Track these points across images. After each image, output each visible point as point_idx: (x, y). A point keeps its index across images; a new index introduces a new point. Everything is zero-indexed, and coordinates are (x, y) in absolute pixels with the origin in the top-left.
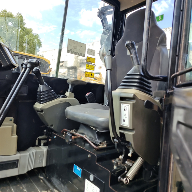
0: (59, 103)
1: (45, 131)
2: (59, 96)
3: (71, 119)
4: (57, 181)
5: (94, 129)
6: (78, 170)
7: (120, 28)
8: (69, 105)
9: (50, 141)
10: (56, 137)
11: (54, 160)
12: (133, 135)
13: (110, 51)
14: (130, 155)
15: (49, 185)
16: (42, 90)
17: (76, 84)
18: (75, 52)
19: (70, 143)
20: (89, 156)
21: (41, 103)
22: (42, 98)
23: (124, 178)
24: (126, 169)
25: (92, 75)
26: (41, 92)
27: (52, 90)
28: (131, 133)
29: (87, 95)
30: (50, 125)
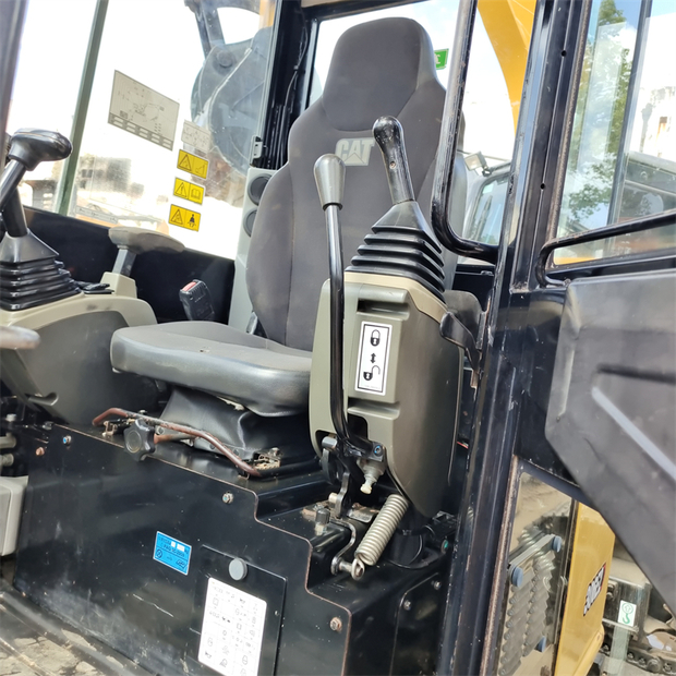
0: (83, 311)
1: (10, 418)
2: (82, 288)
3: (140, 371)
4: (73, 602)
5: (238, 407)
6: (174, 550)
7: (296, 67)
8: (120, 321)
9: (40, 456)
10: (70, 438)
11: (58, 528)
12: (395, 421)
13: (260, 144)
14: (366, 488)
15: (36, 618)
16: (19, 255)
17: (147, 246)
18: (139, 127)
19: (143, 458)
20: (228, 497)
21: (14, 307)
22: (14, 289)
23: (350, 561)
24: (354, 534)
25: (192, 220)
26: (14, 265)
27: (58, 262)
28: (389, 417)
29: (187, 289)
30: (45, 395)
